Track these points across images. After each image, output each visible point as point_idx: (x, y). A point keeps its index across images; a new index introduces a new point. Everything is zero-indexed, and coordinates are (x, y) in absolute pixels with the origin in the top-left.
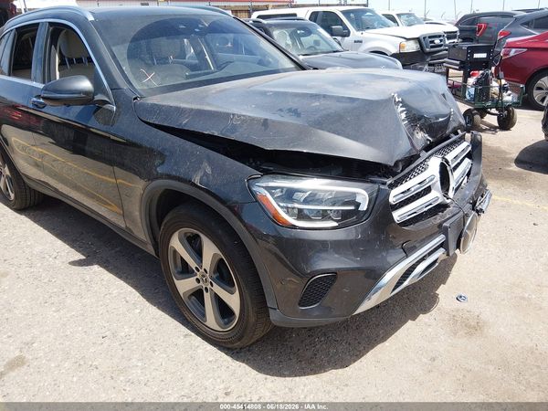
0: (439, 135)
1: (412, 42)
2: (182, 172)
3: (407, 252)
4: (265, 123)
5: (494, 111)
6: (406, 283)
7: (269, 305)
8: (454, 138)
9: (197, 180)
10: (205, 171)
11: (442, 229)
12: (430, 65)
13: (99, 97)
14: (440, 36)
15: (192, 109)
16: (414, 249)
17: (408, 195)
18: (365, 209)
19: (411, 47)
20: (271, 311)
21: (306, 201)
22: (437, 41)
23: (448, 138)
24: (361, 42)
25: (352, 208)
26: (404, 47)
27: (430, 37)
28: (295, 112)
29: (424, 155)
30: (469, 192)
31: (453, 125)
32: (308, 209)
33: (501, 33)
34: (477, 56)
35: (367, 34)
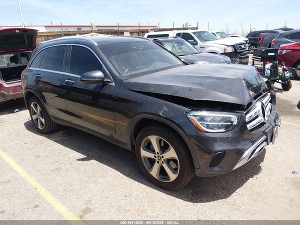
0: (258, 93)
1: (230, 47)
2: (153, 111)
3: (253, 143)
4: (190, 89)
5: (280, 81)
6: (252, 157)
7: (195, 167)
8: (264, 94)
9: (161, 114)
10: (164, 109)
11: (265, 133)
12: (240, 58)
13: (106, 80)
14: (244, 44)
15: (154, 84)
16: (255, 141)
17: (252, 118)
18: (236, 124)
19: (230, 50)
20: (196, 169)
21: (210, 121)
22: (243, 46)
23: (261, 94)
24: (204, 48)
25: (230, 124)
26: (226, 50)
27: (239, 45)
28: (201, 84)
29: (254, 102)
30: (273, 118)
31: (263, 88)
32: (212, 125)
33: (274, 42)
34: (269, 54)
35: (207, 44)
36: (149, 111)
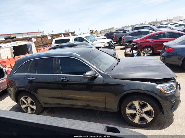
1: (107, 44)
7: (164, 111)
9: (142, 89)
10: (143, 86)
13: (96, 75)
22: (112, 42)
24: (93, 45)
33: (123, 38)
34: (134, 46)
35: (94, 43)
36: (134, 89)
